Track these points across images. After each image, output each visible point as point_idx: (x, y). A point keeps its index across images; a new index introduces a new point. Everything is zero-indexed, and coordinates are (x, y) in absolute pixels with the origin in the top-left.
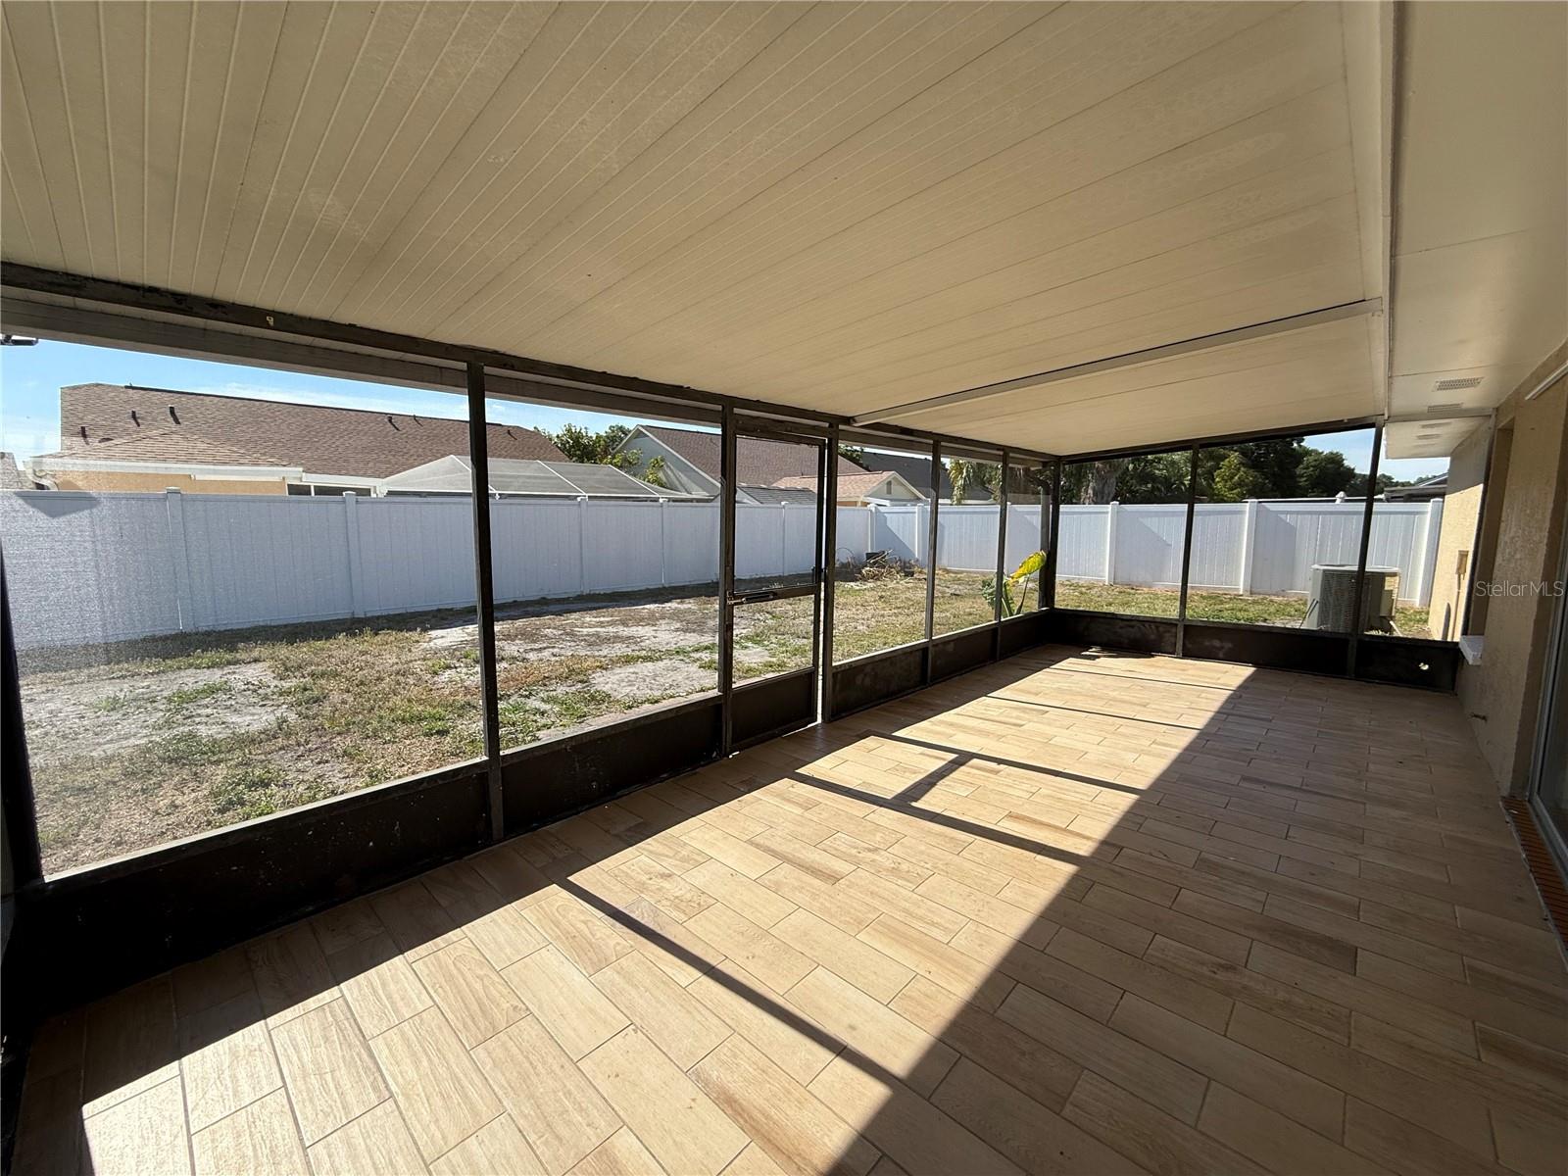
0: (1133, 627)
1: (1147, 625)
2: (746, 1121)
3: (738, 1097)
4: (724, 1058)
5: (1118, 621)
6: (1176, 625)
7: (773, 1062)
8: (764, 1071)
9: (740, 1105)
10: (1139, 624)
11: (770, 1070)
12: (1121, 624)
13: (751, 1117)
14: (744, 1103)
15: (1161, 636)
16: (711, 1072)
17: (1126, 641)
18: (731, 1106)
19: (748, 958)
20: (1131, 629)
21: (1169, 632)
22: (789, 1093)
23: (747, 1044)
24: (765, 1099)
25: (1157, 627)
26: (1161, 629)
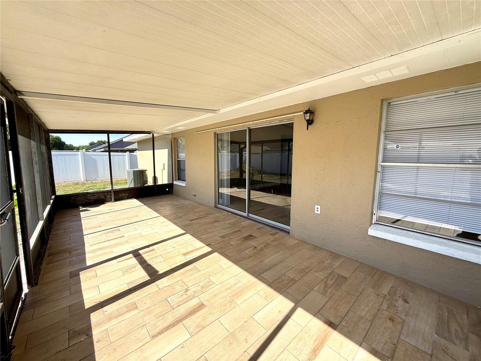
0: (95, 196)
1: (100, 194)
2: (320, 346)
3: (312, 348)
4: (298, 353)
5: (89, 195)
6: (111, 191)
7: (296, 336)
8: (301, 339)
9: (315, 347)
10: (97, 194)
11: (300, 337)
12: (90, 195)
13: (318, 345)
14: (314, 346)
15: (105, 197)
16: (305, 358)
17: (93, 201)
18: (316, 350)
19: (247, 342)
20: (94, 196)
21: (108, 194)
22: (306, 332)
23: (291, 344)
24: (311, 340)
25: (104, 194)
26: (105, 194)
